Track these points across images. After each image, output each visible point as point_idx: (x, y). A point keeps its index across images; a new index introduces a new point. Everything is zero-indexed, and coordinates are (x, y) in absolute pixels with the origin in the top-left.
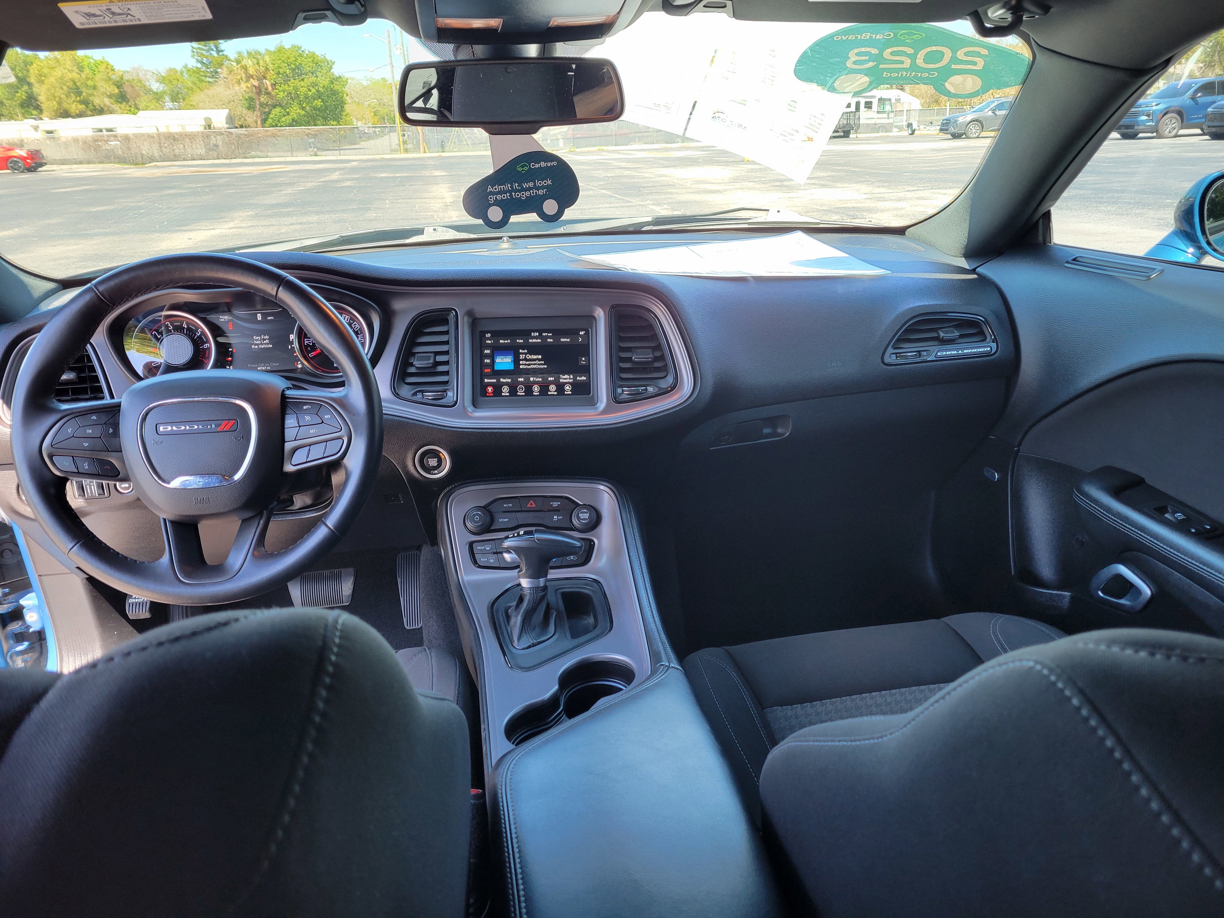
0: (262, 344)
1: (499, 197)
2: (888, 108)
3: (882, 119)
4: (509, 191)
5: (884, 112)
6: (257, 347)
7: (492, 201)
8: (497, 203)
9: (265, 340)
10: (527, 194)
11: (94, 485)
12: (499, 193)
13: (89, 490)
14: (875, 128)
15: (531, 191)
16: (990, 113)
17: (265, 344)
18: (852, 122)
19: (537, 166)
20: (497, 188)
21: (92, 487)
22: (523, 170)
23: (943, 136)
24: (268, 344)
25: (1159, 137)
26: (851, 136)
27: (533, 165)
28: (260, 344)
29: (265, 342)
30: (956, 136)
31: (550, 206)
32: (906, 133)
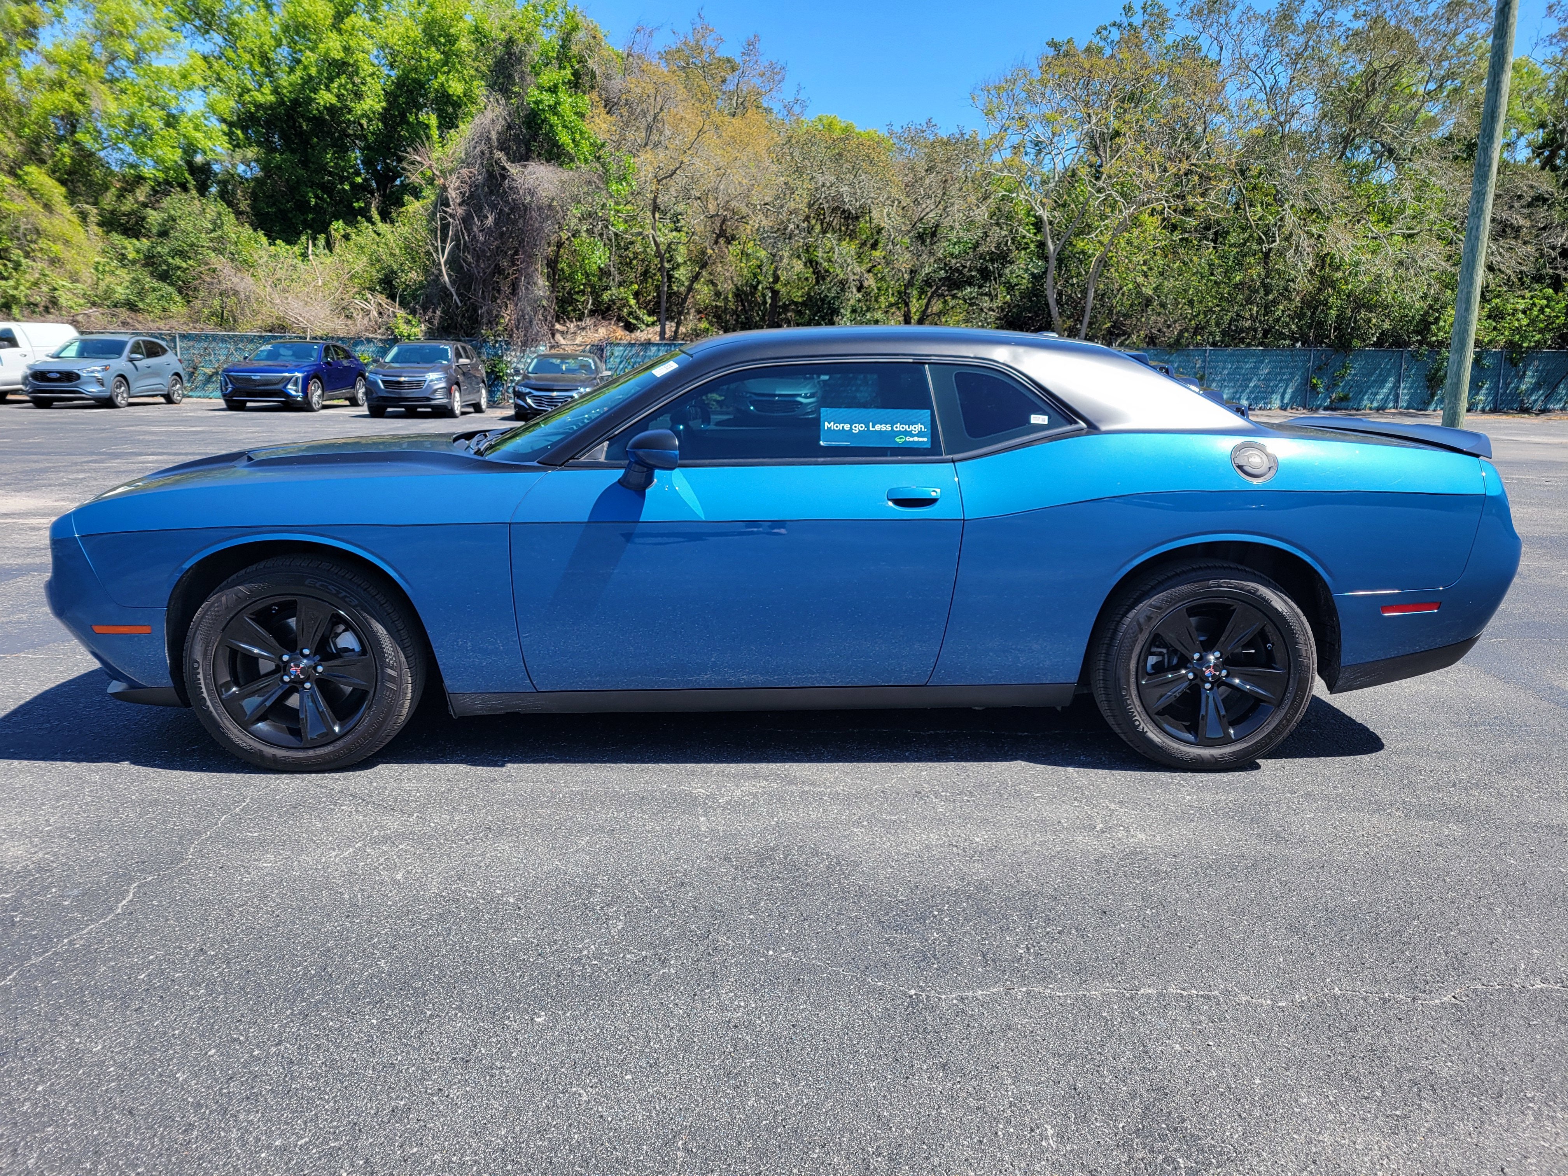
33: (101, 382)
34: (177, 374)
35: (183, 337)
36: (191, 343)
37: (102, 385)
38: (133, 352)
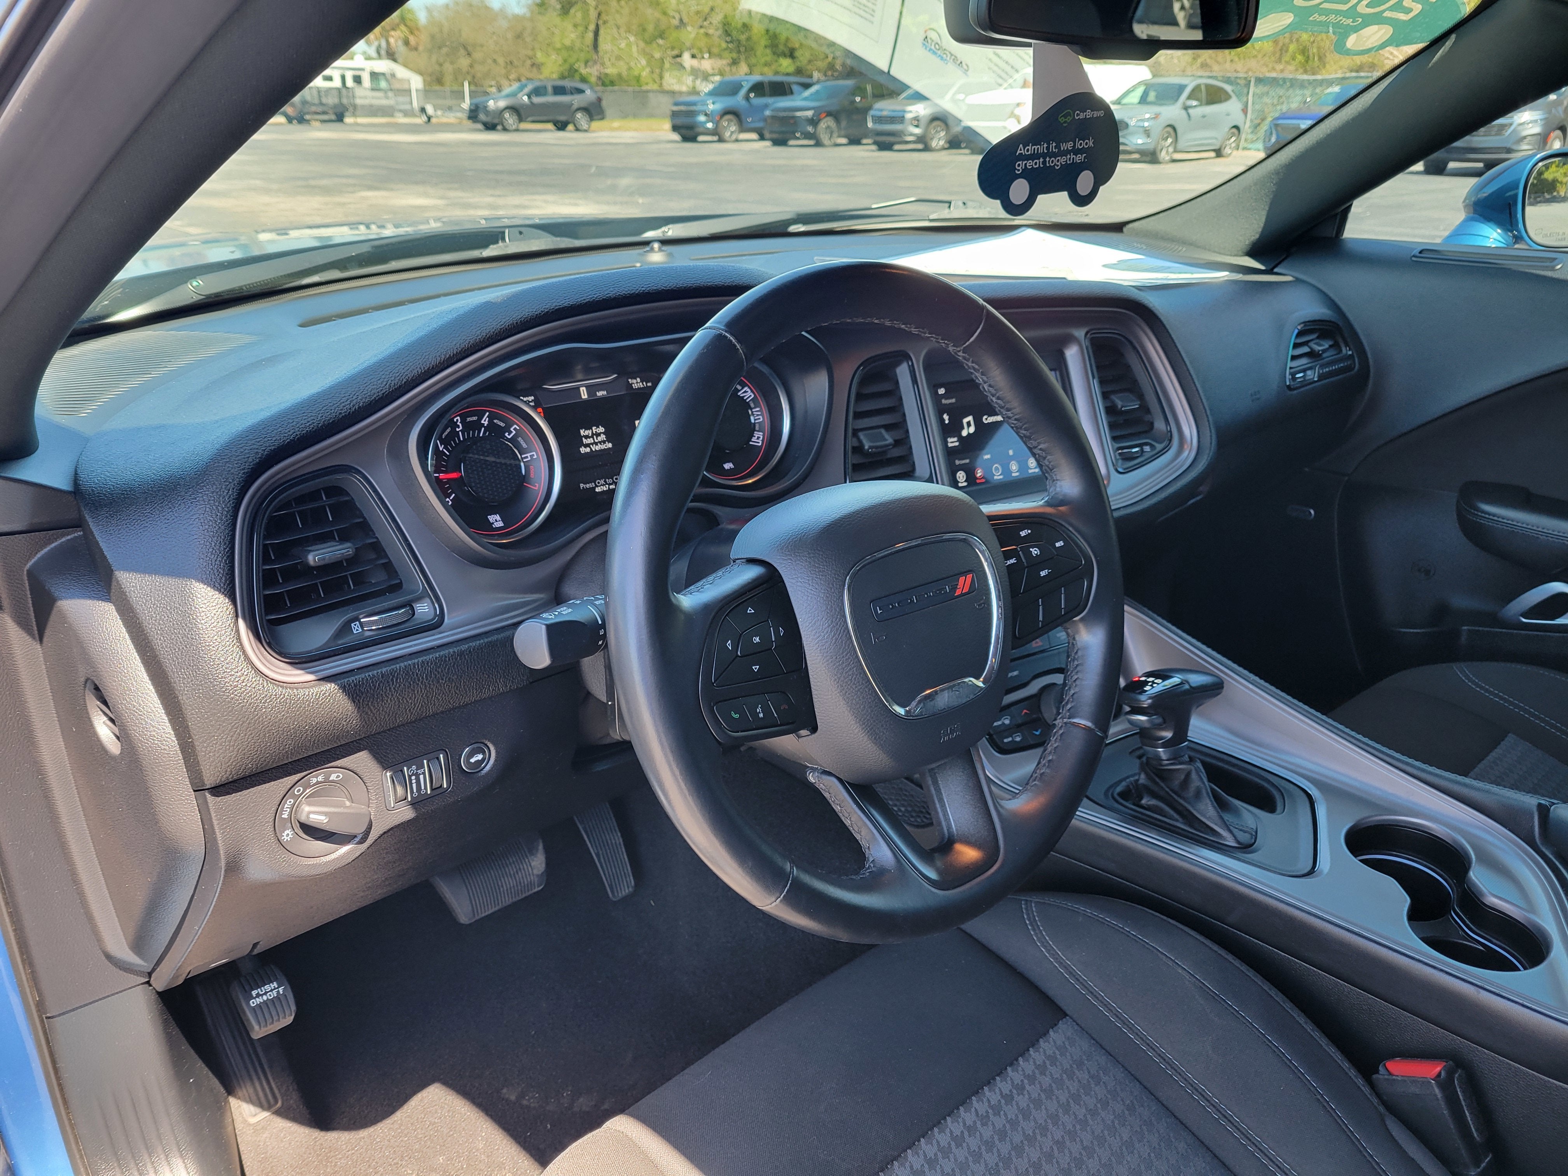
0: (596, 444)
1: (1030, 164)
2: (383, 84)
3: (379, 100)
4: (1044, 156)
5: (379, 90)
6: (588, 450)
7: (1019, 170)
8: (1026, 174)
9: (598, 435)
10: (1062, 160)
11: (424, 773)
12: (1032, 157)
13: (414, 786)
14: (373, 111)
15: (1069, 157)
16: (525, 98)
17: (600, 442)
18: (345, 101)
19: (1082, 116)
20: (1031, 149)
21: (421, 777)
22: (1065, 122)
23: (469, 124)
24: (604, 442)
25: (721, 140)
26: (348, 120)
27: (1078, 115)
28: (592, 444)
29: (600, 439)
30: (490, 127)
31: (1084, 183)
32: (421, 120)
33: (1147, 133)
34: (1236, 127)
35: (1259, 81)
36: (1265, 89)
37: (1148, 136)
38: (1189, 97)
